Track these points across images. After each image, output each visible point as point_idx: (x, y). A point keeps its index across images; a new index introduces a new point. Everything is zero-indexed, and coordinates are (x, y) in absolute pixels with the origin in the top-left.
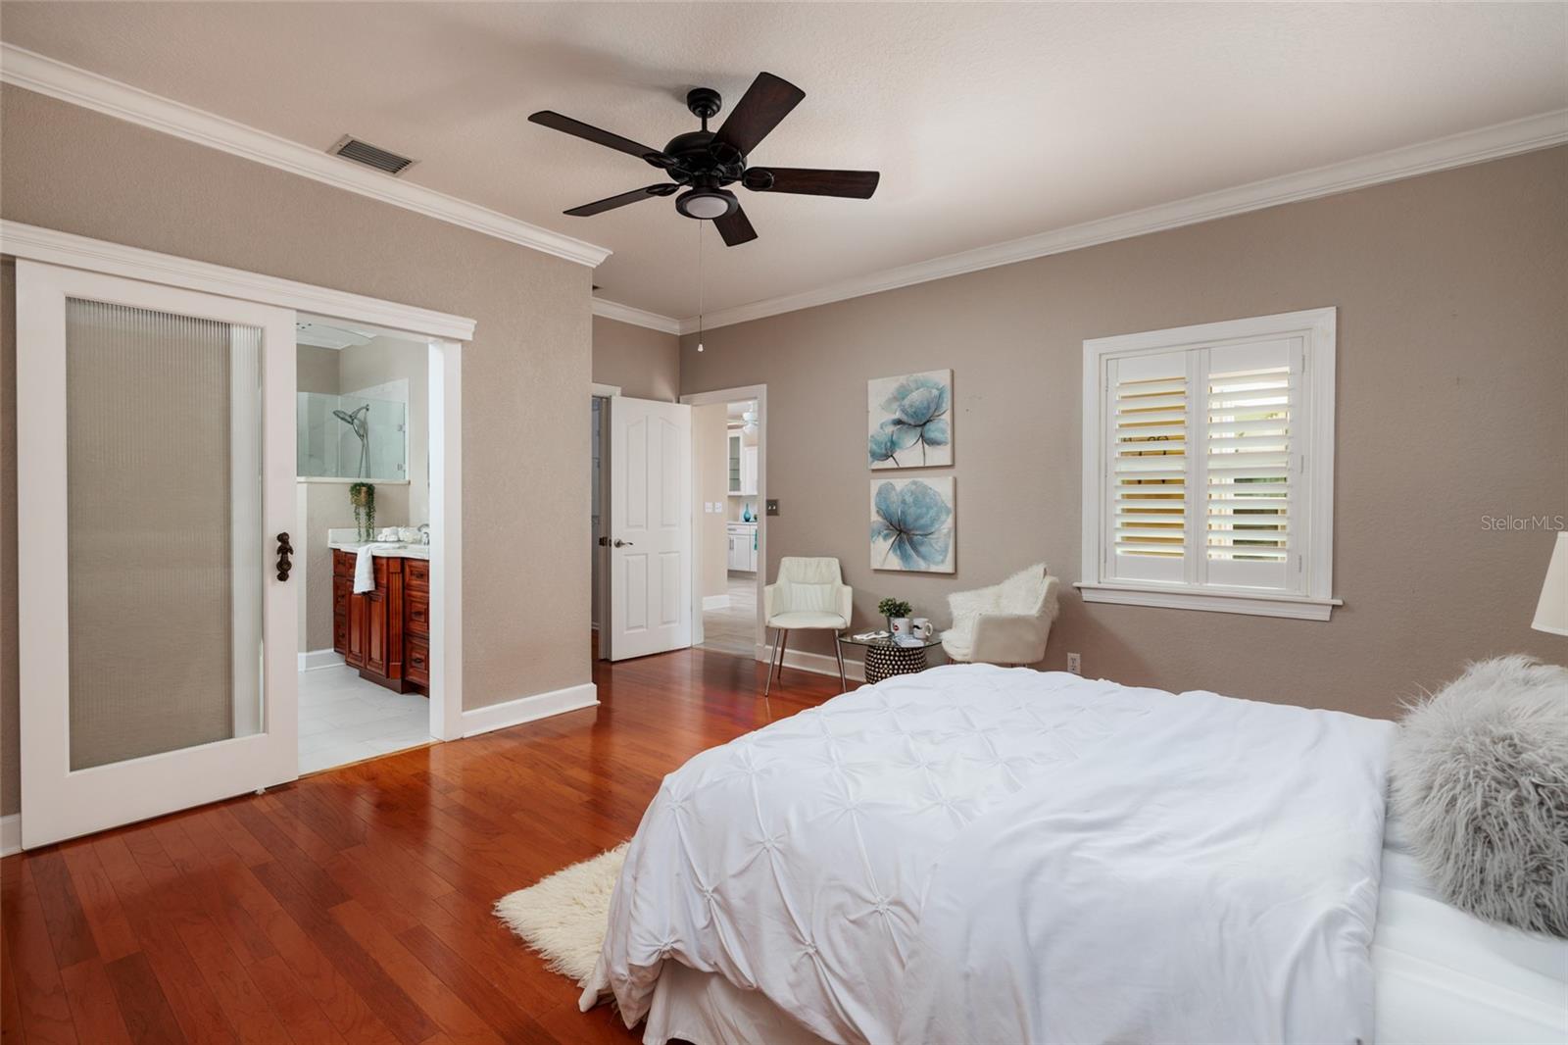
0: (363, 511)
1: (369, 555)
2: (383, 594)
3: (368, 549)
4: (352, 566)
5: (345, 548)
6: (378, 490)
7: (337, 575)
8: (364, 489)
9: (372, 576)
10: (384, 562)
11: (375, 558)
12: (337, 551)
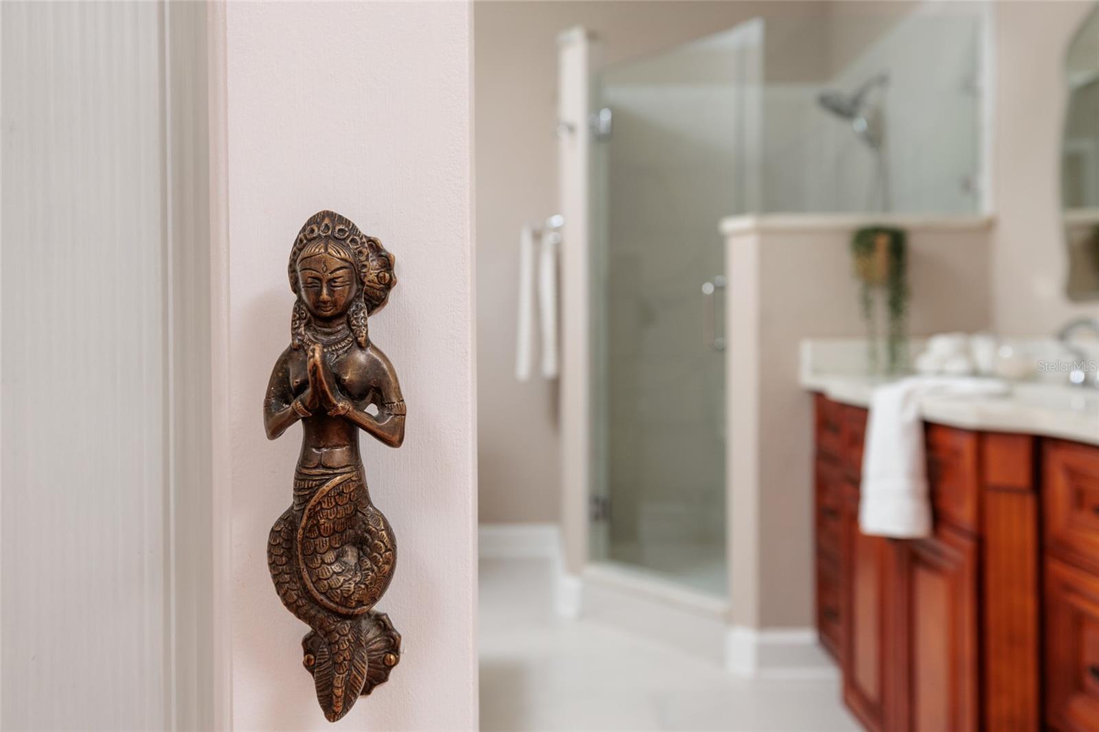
0: (880, 299)
1: (911, 415)
2: (958, 553)
3: (907, 397)
4: (857, 440)
5: (841, 389)
6: (916, 245)
7: (823, 457)
8: (883, 242)
9: (922, 487)
10: (966, 446)
11: (930, 430)
12: (819, 397)
